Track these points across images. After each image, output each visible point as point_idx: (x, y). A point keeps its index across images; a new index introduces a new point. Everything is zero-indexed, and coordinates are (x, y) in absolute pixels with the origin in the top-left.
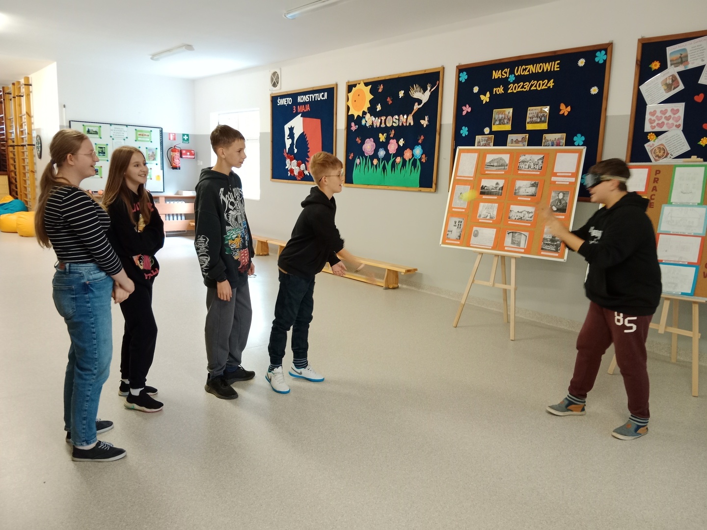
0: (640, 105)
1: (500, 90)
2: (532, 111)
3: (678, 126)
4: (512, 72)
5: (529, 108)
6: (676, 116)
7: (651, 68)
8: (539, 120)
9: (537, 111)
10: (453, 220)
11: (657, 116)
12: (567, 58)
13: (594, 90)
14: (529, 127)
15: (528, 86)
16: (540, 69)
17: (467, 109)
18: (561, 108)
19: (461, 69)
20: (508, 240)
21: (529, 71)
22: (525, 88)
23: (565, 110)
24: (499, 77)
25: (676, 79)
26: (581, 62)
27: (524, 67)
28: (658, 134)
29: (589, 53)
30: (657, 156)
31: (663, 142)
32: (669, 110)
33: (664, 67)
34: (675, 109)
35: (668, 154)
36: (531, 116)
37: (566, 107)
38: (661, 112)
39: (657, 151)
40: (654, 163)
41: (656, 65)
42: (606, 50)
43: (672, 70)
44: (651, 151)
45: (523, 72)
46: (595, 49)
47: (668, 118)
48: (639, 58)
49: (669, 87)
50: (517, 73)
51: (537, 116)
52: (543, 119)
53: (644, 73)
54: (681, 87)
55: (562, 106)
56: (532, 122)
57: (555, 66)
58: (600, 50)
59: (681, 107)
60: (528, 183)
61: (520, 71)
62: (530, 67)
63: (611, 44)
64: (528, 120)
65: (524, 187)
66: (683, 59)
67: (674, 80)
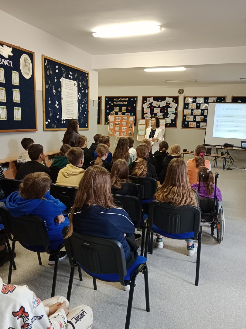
0: (143, 108)
1: (116, 103)
2: (123, 108)
4: (118, 99)
10: (110, 131)
11: (146, 111)
12: (129, 98)
13: (135, 105)
14: (122, 111)
15: (121, 103)
16: (124, 100)
17: (108, 106)
19: (106, 97)
20: (122, 134)
21: (122, 100)
23: (129, 108)
24: (115, 100)
26: (132, 99)
28: (146, 114)
29: (134, 98)
33: (146, 102)
35: (148, 117)
39: (146, 117)
40: (146, 119)
42: (136, 97)
43: (148, 103)
47: (148, 111)
48: (142, 100)
49: (147, 106)
53: (143, 103)
54: (149, 106)
55: (129, 107)
57: (127, 99)
59: (150, 109)
60: (125, 123)
61: (120, 99)
65: (124, 123)
66: (149, 101)
67: (148, 104)
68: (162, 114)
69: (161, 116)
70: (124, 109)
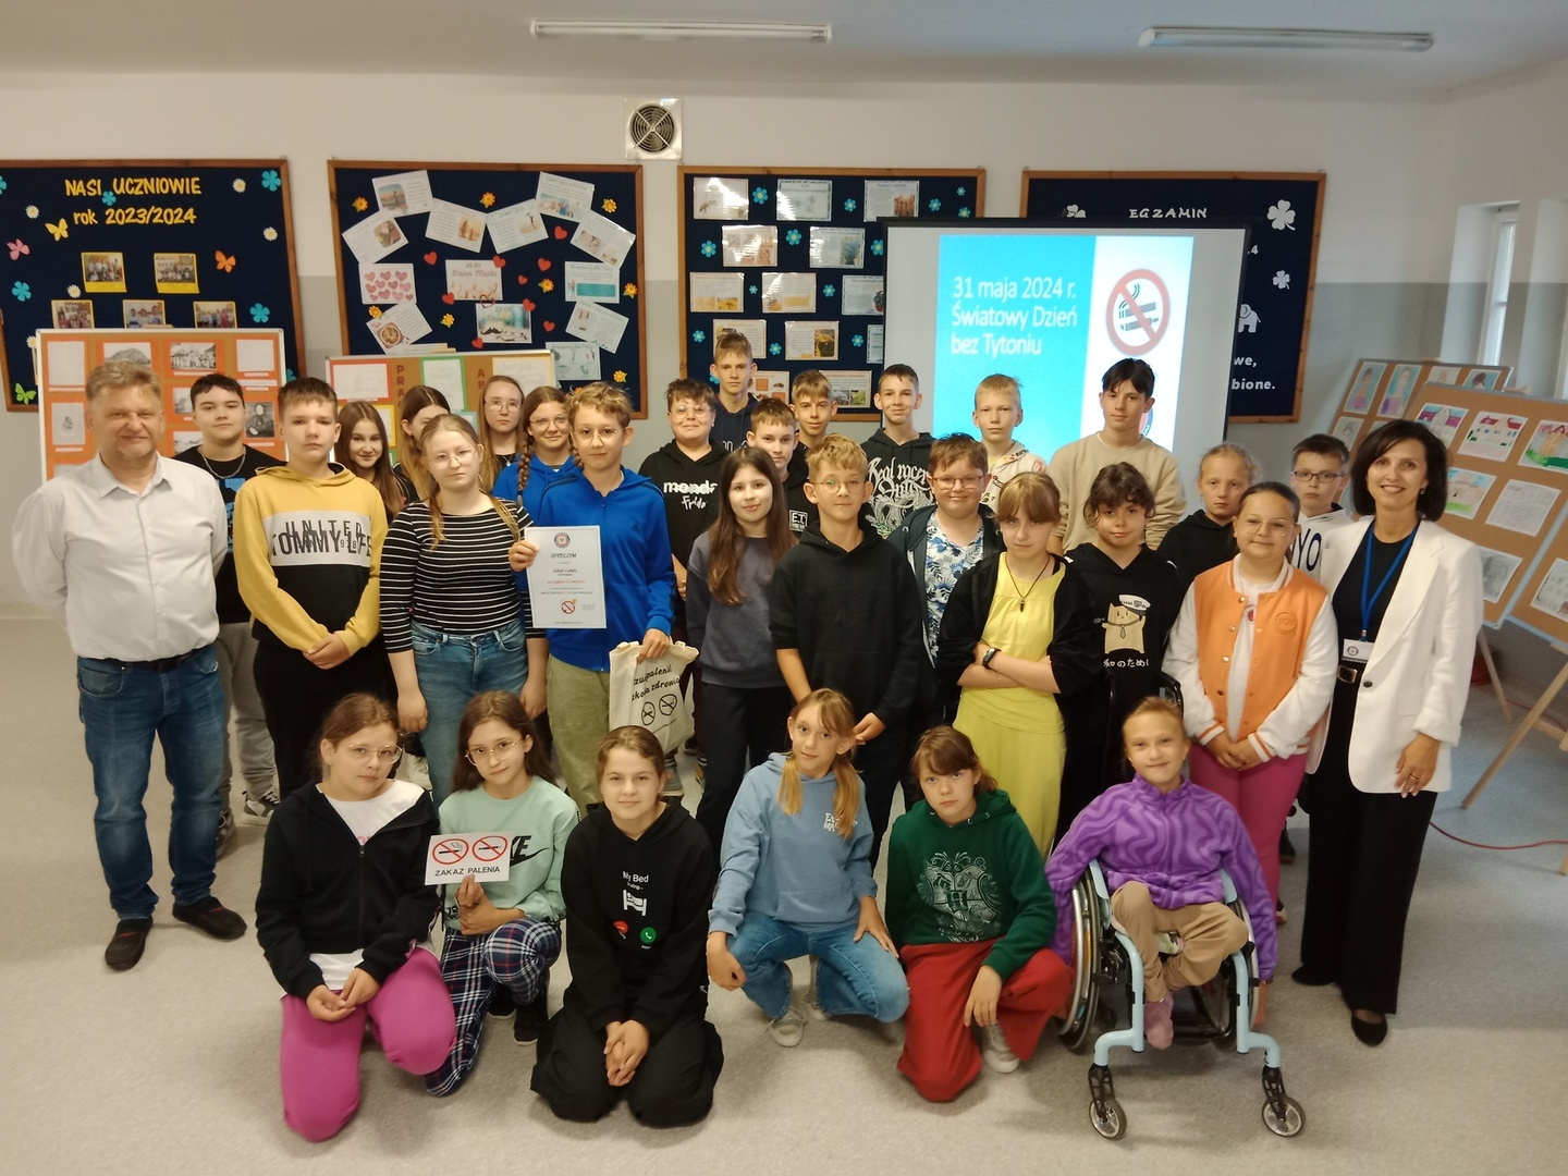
0: (348, 264)
1: (89, 218)
2: (163, 261)
3: (409, 297)
4: (107, 187)
5: (156, 255)
6: (405, 282)
7: (355, 208)
8: (179, 277)
9: (173, 261)
11: (377, 282)
12: (214, 175)
13: (271, 234)
14: (162, 288)
15: (144, 217)
16: (164, 188)
17: (19, 248)
18: (217, 259)
21: (142, 189)
22: (141, 219)
23: (226, 263)
24: (81, 194)
25: (394, 227)
26: (239, 186)
27: (130, 180)
28: (384, 308)
29: (252, 171)
30: (388, 340)
31: (392, 320)
32: (393, 274)
33: (373, 208)
34: (401, 272)
35: (402, 337)
36: (163, 268)
37: (227, 257)
38: (382, 275)
39: (387, 333)
40: (388, 354)
41: (361, 204)
42: (278, 171)
43: (385, 216)
44: (378, 333)
45: (130, 189)
46: (260, 166)
47: (394, 285)
48: (334, 190)
50: (118, 188)
51: (175, 270)
52: (187, 275)
53: (346, 217)
54: (403, 241)
55: (220, 256)
56: (166, 280)
57: (192, 186)
58: (269, 170)
59: (408, 269)
61: (123, 187)
62: (143, 182)
63: (284, 162)
64: (158, 276)
66: (398, 201)
67: (392, 229)
68: (517, 310)
69: (509, 323)
70: (173, 270)
